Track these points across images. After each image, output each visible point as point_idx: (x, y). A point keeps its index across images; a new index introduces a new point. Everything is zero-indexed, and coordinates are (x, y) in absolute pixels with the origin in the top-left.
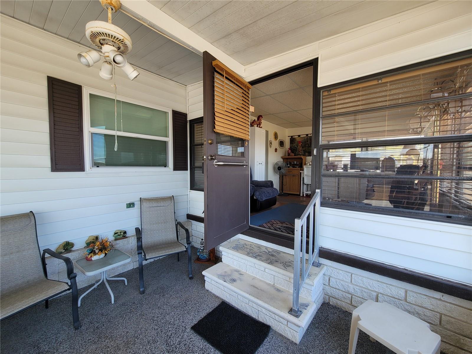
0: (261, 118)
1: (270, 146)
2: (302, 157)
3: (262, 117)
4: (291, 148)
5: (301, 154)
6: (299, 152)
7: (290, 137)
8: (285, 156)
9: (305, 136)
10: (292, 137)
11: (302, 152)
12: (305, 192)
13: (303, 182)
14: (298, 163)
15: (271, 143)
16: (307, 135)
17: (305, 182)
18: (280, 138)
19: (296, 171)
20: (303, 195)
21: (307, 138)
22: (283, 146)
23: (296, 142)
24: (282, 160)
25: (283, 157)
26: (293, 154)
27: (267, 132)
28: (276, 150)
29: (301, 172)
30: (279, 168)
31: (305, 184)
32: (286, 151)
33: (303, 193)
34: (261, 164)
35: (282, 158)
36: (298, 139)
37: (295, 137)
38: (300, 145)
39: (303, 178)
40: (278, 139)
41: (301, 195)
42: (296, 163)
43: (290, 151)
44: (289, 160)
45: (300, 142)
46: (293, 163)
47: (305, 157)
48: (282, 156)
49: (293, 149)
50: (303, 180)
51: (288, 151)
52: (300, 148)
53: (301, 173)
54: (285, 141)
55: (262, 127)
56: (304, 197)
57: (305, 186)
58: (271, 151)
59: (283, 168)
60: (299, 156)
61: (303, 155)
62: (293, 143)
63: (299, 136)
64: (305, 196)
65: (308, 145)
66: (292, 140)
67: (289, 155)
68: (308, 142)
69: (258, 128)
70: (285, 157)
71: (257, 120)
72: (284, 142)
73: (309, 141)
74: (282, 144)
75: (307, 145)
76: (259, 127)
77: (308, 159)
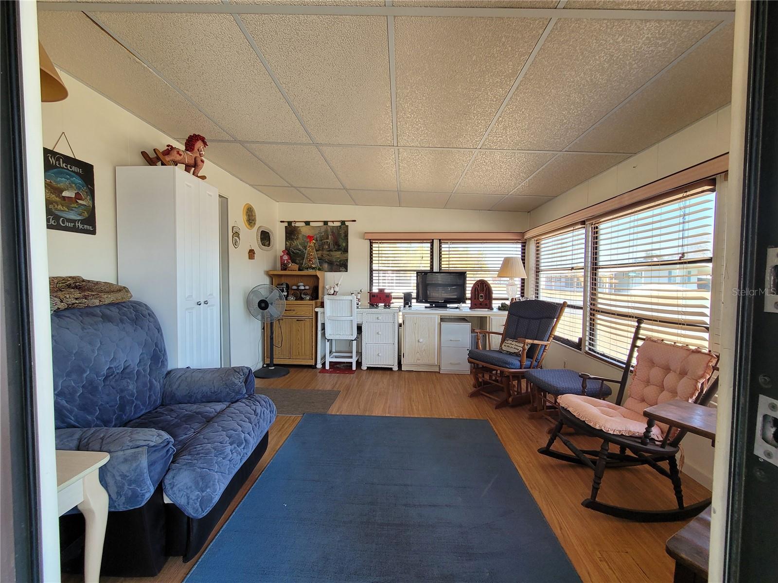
0: (199, 145)
1: (235, 244)
2: (319, 273)
3: (205, 144)
4: (288, 251)
5: (313, 266)
6: (310, 260)
7: (286, 224)
8: (275, 269)
9: (321, 224)
10: (290, 223)
11: (315, 263)
12: (328, 360)
13: (324, 334)
14: (307, 287)
15: (236, 234)
16: (326, 223)
17: (328, 336)
18: (261, 222)
19: (305, 307)
20: (324, 364)
21: (326, 231)
22: (267, 243)
23: (300, 236)
24: (267, 281)
25: (272, 273)
26: (296, 267)
27: (224, 201)
28: (251, 254)
29: (317, 310)
30: (263, 305)
31: (328, 340)
32: (275, 257)
33: (324, 357)
34: (206, 303)
35: (267, 273)
36: (305, 231)
37: (297, 224)
38: (312, 245)
39: (323, 325)
40: (255, 224)
41: (319, 366)
42: (303, 288)
43: (286, 257)
44: (283, 280)
45: (313, 237)
46: (295, 287)
47: (323, 272)
48: (266, 268)
49: (293, 252)
50: (323, 329)
51: (281, 257)
52: (312, 253)
53: (317, 313)
54: (273, 231)
55: (203, 178)
56: (327, 371)
57: (328, 344)
58: (238, 255)
59: (272, 304)
60: (311, 272)
61: (319, 269)
62: (292, 239)
63: (307, 223)
64: (327, 367)
65: (329, 247)
66: (291, 231)
67: (284, 267)
68: (327, 238)
69: (189, 176)
70: (276, 273)
71: (187, 149)
72: (270, 233)
73: (330, 237)
74: (265, 237)
75: (327, 247)
76: (193, 174)
77: (330, 279)
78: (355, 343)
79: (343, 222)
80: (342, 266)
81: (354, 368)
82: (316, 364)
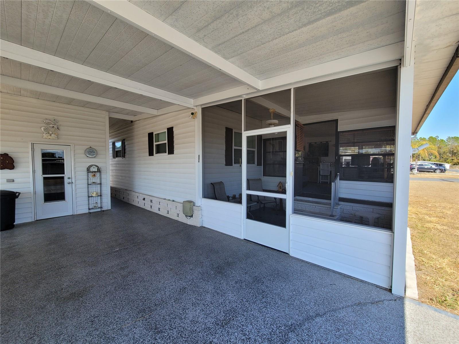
4: (309, 151)
6: (316, 154)
9: (320, 143)
10: (310, 143)
11: (318, 154)
12: (321, 181)
14: (316, 161)
17: (321, 174)
19: (314, 166)
20: (320, 182)
21: (321, 145)
23: (313, 147)
26: (312, 155)
29: (318, 167)
33: (320, 181)
36: (315, 145)
37: (312, 143)
38: (317, 149)
39: (320, 171)
42: (314, 161)
44: (308, 159)
45: (317, 147)
46: (312, 161)
47: (320, 157)
49: (311, 151)
50: (320, 172)
52: (316, 151)
53: (318, 168)
54: (306, 145)
57: (321, 176)
60: (316, 157)
62: (311, 148)
63: (316, 143)
64: (321, 183)
66: (310, 145)
67: (308, 156)
73: (323, 146)
75: (321, 149)
77: (323, 158)
78: (329, 176)
79: (327, 142)
80: (327, 155)
81: (329, 183)
82: (317, 182)
